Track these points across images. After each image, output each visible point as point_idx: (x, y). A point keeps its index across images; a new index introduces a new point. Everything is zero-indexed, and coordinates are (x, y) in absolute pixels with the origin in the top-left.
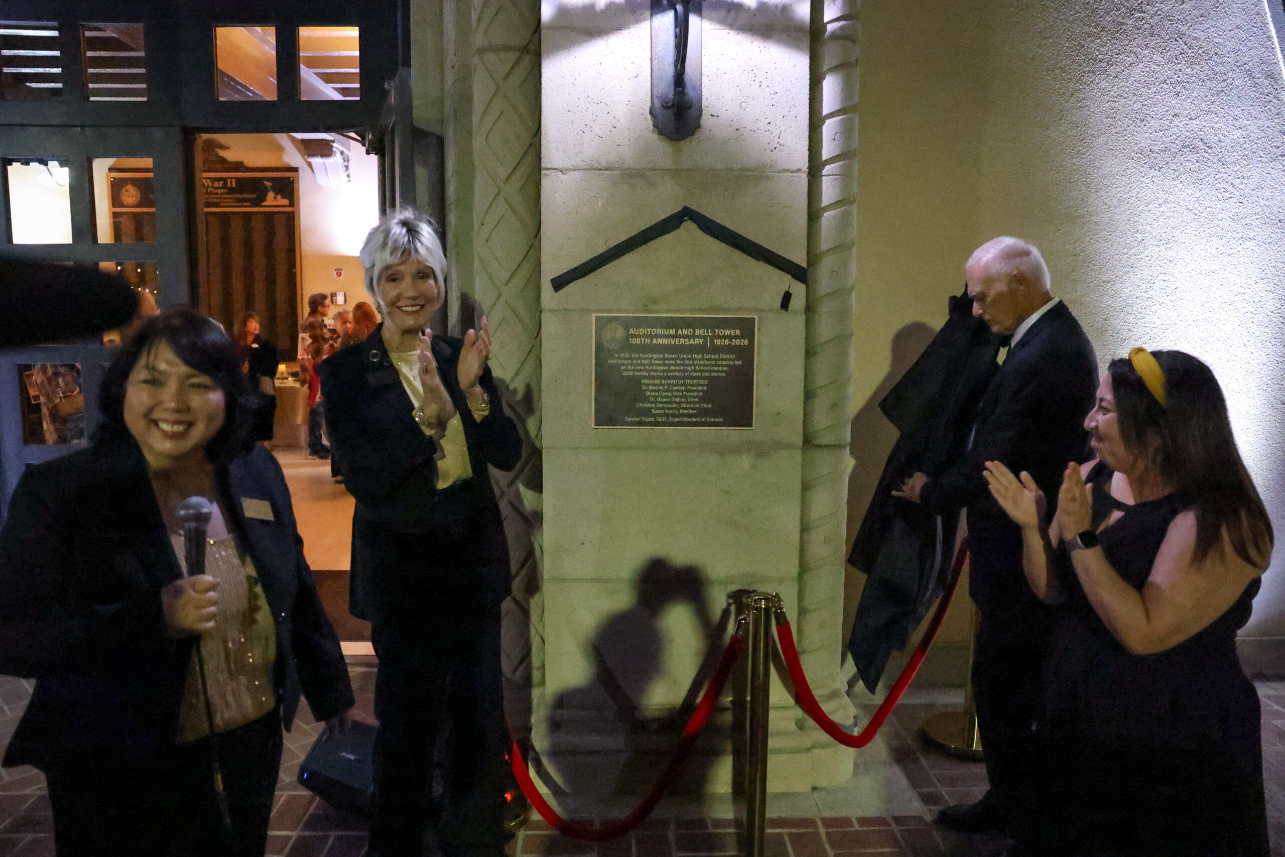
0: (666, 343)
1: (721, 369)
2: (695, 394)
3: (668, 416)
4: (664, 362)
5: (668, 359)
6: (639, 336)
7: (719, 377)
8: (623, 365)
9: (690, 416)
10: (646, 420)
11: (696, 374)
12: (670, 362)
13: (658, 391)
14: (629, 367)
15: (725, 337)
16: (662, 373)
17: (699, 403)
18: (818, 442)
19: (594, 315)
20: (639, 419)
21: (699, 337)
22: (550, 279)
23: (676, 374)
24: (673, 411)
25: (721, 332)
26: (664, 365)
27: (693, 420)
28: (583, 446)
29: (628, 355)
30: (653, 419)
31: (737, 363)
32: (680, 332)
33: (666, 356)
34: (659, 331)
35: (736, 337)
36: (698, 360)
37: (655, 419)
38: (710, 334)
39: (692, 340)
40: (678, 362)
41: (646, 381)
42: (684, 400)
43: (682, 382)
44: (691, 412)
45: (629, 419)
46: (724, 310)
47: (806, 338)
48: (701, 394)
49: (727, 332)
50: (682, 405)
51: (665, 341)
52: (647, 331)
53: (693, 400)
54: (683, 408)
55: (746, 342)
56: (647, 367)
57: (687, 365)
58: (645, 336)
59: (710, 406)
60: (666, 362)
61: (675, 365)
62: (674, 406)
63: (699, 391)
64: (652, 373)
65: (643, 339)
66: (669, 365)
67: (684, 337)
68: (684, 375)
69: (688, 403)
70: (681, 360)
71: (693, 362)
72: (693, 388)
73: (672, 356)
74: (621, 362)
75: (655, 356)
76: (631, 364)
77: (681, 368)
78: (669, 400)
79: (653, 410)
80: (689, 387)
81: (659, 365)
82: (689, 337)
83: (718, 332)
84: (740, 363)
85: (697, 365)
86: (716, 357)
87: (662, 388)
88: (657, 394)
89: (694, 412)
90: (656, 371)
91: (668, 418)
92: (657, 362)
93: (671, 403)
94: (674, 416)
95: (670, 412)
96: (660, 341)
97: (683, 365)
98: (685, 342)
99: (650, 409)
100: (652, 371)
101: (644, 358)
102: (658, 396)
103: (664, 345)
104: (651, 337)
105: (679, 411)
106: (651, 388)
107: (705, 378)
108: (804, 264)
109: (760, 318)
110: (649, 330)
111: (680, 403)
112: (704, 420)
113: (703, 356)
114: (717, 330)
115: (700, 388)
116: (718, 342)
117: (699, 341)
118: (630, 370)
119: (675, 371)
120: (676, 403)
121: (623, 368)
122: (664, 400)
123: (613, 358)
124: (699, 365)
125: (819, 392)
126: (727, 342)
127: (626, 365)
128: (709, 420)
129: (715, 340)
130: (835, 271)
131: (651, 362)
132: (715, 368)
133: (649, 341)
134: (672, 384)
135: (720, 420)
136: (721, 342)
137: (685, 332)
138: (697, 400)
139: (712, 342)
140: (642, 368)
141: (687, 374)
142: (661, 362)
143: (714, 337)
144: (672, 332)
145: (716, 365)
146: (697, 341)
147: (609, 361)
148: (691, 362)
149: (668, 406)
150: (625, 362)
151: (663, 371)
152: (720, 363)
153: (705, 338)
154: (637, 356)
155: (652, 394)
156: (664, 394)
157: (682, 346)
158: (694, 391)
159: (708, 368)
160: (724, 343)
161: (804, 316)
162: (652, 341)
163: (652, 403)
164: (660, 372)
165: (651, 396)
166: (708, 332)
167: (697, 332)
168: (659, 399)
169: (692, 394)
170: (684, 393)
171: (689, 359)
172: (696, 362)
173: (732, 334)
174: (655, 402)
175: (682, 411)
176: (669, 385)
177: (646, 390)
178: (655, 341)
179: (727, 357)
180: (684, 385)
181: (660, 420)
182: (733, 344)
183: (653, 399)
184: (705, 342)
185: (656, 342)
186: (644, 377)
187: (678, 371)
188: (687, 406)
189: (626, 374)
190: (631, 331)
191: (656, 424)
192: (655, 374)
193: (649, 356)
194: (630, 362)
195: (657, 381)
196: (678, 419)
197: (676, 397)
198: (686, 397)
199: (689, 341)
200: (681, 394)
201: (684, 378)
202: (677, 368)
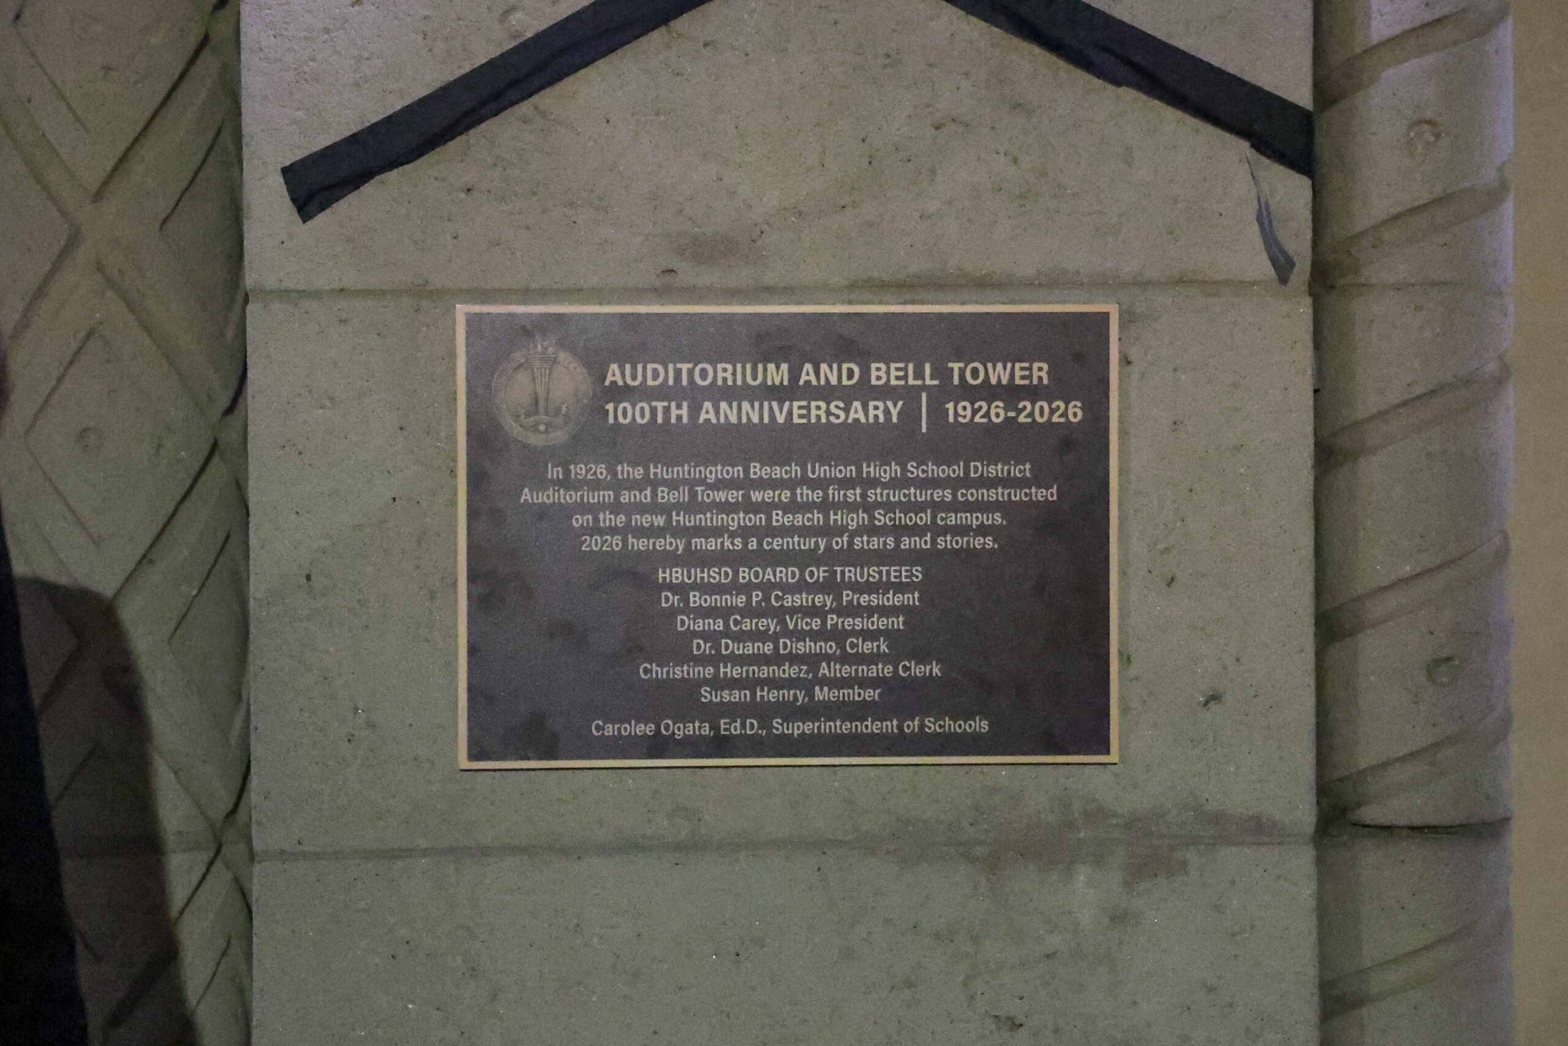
0: (755, 419)
1: (975, 519)
2: (879, 623)
3: (764, 713)
4: (747, 497)
5: (762, 484)
6: (646, 393)
7: (967, 556)
8: (584, 508)
9: (860, 711)
10: (679, 735)
11: (875, 543)
12: (768, 495)
13: (725, 613)
14: (607, 519)
15: (989, 392)
16: (738, 541)
17: (891, 659)
18: (1371, 814)
19: (462, 310)
20: (649, 729)
21: (886, 392)
22: (280, 166)
23: (795, 542)
24: (787, 695)
25: (975, 373)
26: (751, 507)
27: (871, 726)
28: (422, 843)
29: (601, 471)
30: (706, 730)
31: (1039, 494)
32: (807, 374)
33: (757, 470)
34: (724, 373)
35: (1033, 393)
36: (885, 486)
37: (715, 728)
38: (928, 382)
39: (857, 404)
40: (805, 494)
41: (677, 575)
42: (830, 647)
43: (821, 573)
44: (856, 694)
45: (610, 730)
46: (985, 284)
47: (1316, 391)
48: (899, 622)
49: (999, 374)
50: (824, 670)
51: (751, 412)
52: (678, 373)
53: (867, 647)
54: (824, 682)
55: (1075, 412)
56: (679, 519)
57: (837, 506)
58: (663, 393)
59: (936, 671)
60: (756, 496)
61: (793, 507)
62: (790, 671)
63: (892, 611)
64: (698, 542)
65: (660, 405)
66: (766, 508)
67: (826, 393)
68: (829, 548)
69: (845, 659)
70: (814, 484)
71: (864, 495)
72: (864, 599)
73: (778, 472)
74: (571, 497)
75: (714, 472)
76: (616, 508)
77: (817, 517)
78: (768, 648)
79: (705, 691)
80: (847, 596)
81: (727, 508)
82: (847, 395)
83: (962, 372)
84: (1051, 494)
85: (877, 505)
86: (956, 471)
87: (740, 601)
88: (719, 625)
89: (871, 694)
90: (717, 532)
91: (765, 724)
92: (720, 496)
93: (776, 659)
94: (791, 713)
95: (772, 696)
96: (729, 413)
97: (825, 506)
98: (828, 413)
99: (692, 687)
100: (699, 531)
101: (665, 482)
102: (727, 633)
103: (741, 431)
104: (695, 396)
105: (810, 694)
106: (695, 599)
107: (914, 557)
108: (1302, 96)
109: (1128, 319)
110: (685, 367)
111: (813, 661)
112: (912, 726)
113: (904, 470)
114: (956, 366)
115: (893, 599)
116: (960, 412)
117: (887, 412)
118: (613, 531)
119: (785, 531)
120: (794, 659)
121: (579, 521)
122: (750, 649)
123: (541, 483)
124: (889, 507)
125: (1376, 609)
126: (998, 412)
127: (593, 509)
128: (932, 726)
129: (950, 406)
130: (1429, 122)
131: (693, 495)
132: (952, 520)
133: (684, 412)
134: (787, 588)
135: (982, 725)
136: (975, 412)
137: (829, 374)
138: (884, 648)
139: (937, 411)
140: (660, 521)
141: (840, 542)
142: (734, 496)
143: (944, 392)
144: (777, 374)
145: (955, 507)
146: (876, 410)
147: (526, 495)
148: (854, 495)
149: (765, 672)
150: (593, 498)
151: (745, 532)
152: (973, 495)
153: (909, 395)
154: (638, 473)
155: (700, 625)
156: (747, 625)
157: (811, 432)
158: (870, 611)
159: (925, 518)
160: (987, 415)
161: (1308, 301)
162: (695, 411)
163: (702, 660)
164: (732, 535)
165: (696, 634)
166: (919, 375)
167: (878, 373)
168: (729, 646)
169: (859, 624)
170: (832, 619)
171: (846, 483)
172: (874, 495)
173: (1018, 381)
174: (715, 660)
175: (821, 694)
176: (767, 588)
177: (673, 612)
178: (707, 413)
179: (996, 470)
180: (830, 586)
181: (736, 729)
182: (1022, 419)
183: (706, 647)
184: (910, 415)
185: (712, 416)
186: (672, 559)
187: (805, 532)
188: (847, 671)
189: (592, 544)
190: (614, 374)
191: (721, 745)
192: (712, 544)
193: (682, 471)
194: (608, 495)
195: (714, 575)
196: (807, 727)
197: (799, 635)
198: (839, 636)
199: (847, 410)
200: (815, 625)
201: (831, 558)
202: (799, 520)
